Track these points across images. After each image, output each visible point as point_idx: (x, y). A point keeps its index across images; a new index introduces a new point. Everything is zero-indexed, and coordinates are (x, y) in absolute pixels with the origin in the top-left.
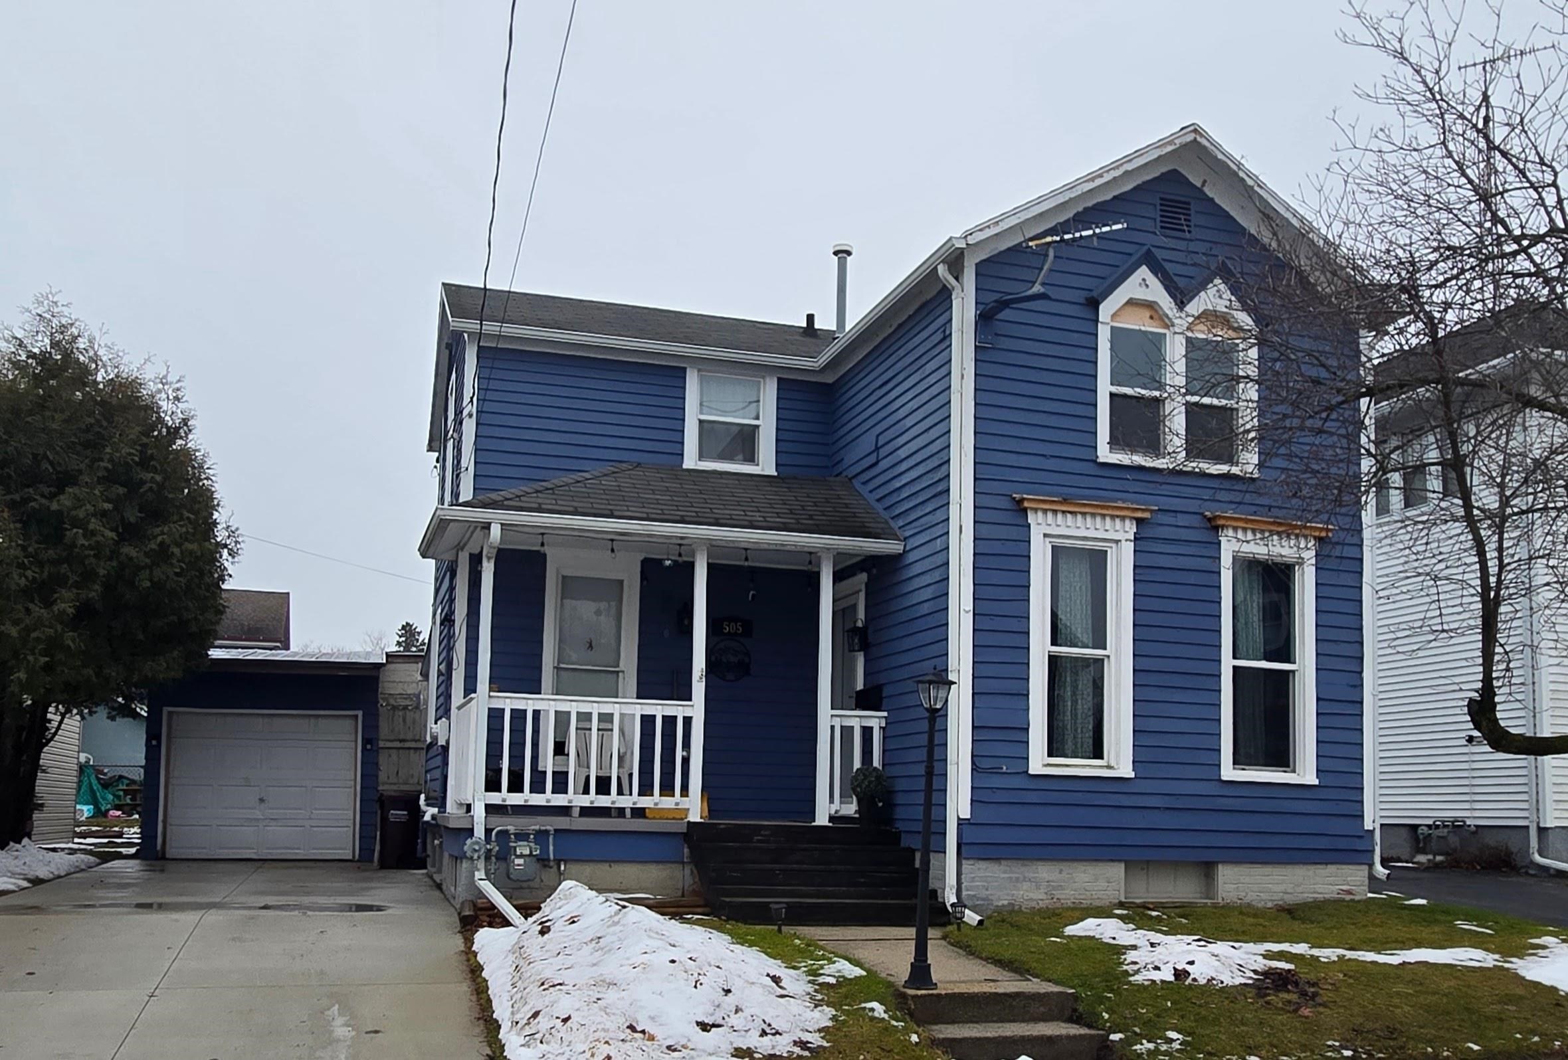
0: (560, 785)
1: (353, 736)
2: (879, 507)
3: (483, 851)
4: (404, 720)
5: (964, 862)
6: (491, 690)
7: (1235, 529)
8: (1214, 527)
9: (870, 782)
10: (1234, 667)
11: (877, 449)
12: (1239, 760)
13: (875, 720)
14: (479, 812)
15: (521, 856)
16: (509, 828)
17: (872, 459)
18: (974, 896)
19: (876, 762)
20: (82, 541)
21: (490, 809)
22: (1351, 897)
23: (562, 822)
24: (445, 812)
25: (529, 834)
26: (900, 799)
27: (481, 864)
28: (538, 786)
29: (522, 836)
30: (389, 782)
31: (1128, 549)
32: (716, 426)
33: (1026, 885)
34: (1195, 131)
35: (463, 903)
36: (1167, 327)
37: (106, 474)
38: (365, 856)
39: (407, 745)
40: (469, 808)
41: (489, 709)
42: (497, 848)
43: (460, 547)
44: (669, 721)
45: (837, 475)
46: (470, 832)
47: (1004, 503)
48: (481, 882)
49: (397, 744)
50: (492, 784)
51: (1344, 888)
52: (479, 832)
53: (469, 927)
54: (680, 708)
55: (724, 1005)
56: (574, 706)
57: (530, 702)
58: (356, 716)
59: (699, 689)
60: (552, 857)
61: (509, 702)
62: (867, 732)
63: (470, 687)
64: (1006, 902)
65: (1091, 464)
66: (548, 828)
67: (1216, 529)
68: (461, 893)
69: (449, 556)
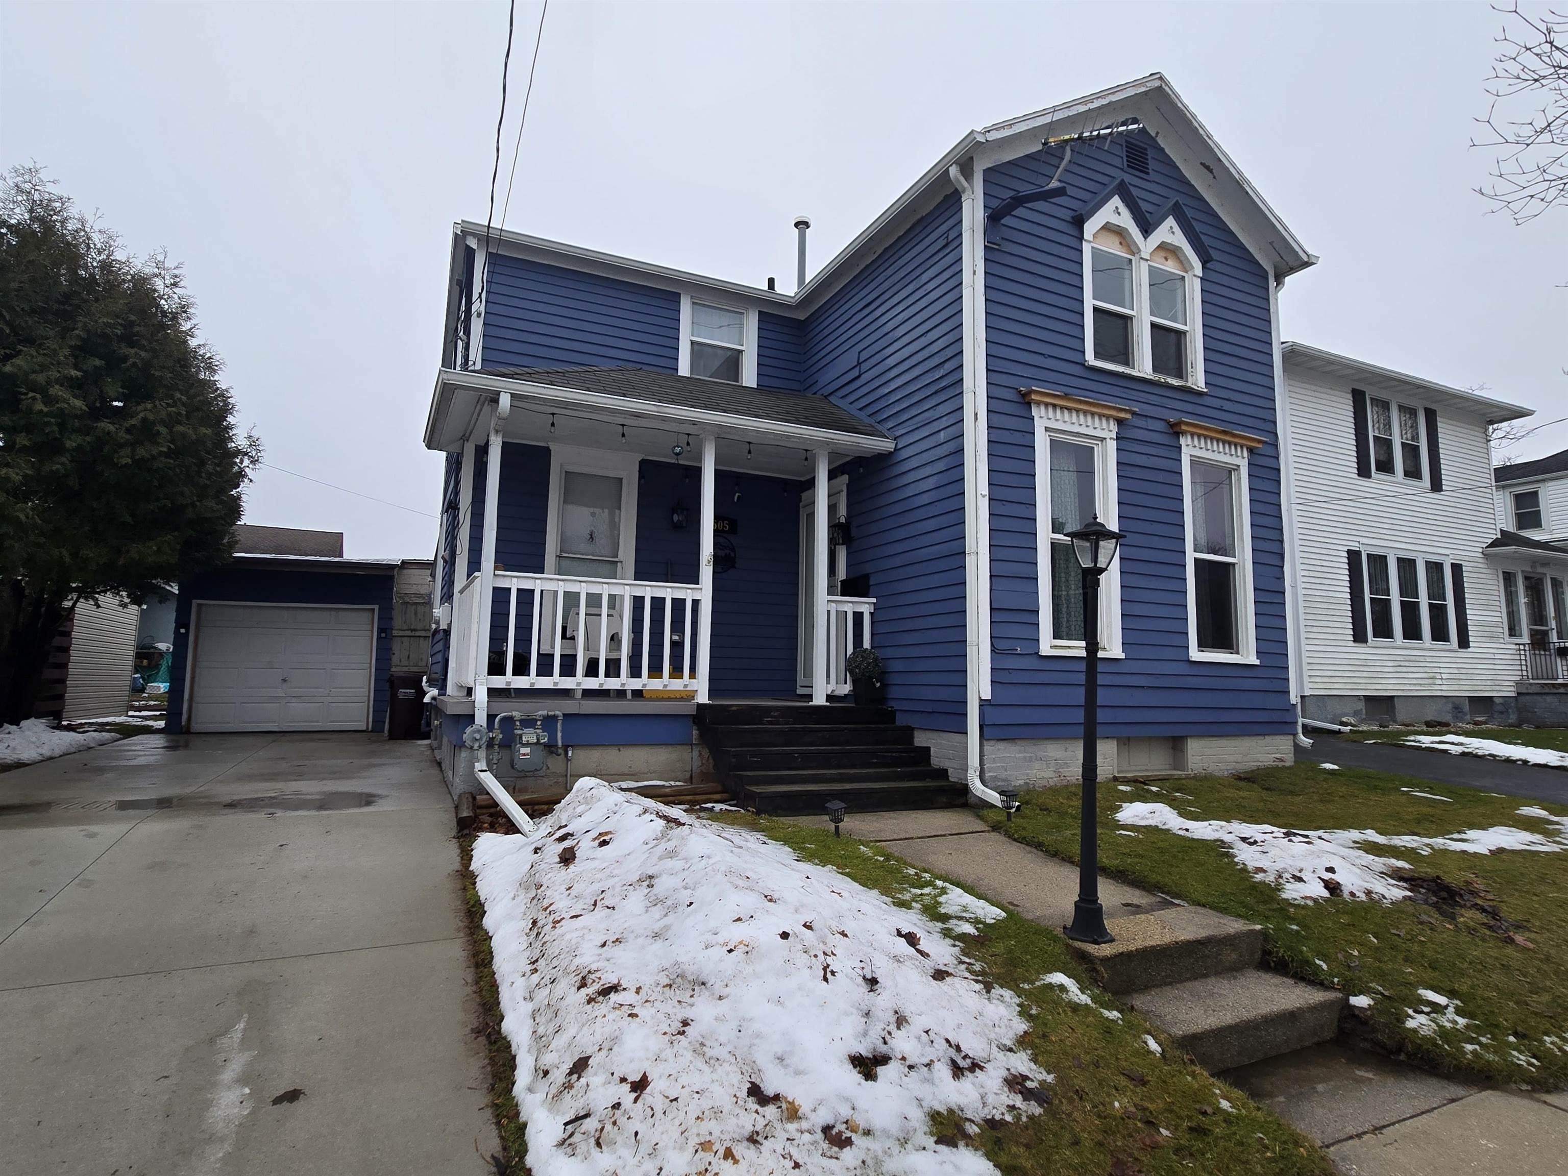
0: (568, 669)
1: (369, 627)
2: (862, 415)
3: (484, 740)
4: (416, 613)
5: (985, 743)
6: (496, 568)
7: (1192, 435)
8: (1175, 431)
9: (869, 664)
10: (1195, 559)
11: (859, 364)
12: (1203, 644)
13: (865, 605)
14: (481, 696)
15: (528, 744)
16: (514, 713)
17: (855, 373)
18: (996, 777)
19: (867, 644)
20: (39, 406)
21: (493, 693)
22: (1283, 763)
23: (570, 706)
24: (445, 695)
25: (537, 720)
26: (894, 679)
27: (482, 754)
28: (545, 669)
29: (528, 723)
30: (400, 665)
31: (1112, 446)
32: (706, 349)
33: (1037, 765)
34: (1161, 78)
35: (460, 796)
36: (1133, 254)
37: (79, 344)
38: (377, 728)
39: (418, 634)
40: (470, 691)
41: (494, 588)
42: (501, 736)
43: (465, 438)
44: (679, 604)
45: (815, 393)
46: (471, 718)
47: (1011, 395)
48: (482, 775)
49: (409, 633)
50: (496, 667)
51: (1278, 756)
52: (481, 718)
53: (466, 831)
54: (689, 591)
55: (877, 1013)
56: (583, 587)
57: (538, 581)
58: (373, 610)
59: (706, 573)
60: (560, 743)
61: (515, 582)
62: (858, 617)
63: (475, 565)
64: (1021, 782)
65: (1078, 367)
66: (557, 713)
67: (1177, 435)
68: (459, 785)
69: (455, 448)
